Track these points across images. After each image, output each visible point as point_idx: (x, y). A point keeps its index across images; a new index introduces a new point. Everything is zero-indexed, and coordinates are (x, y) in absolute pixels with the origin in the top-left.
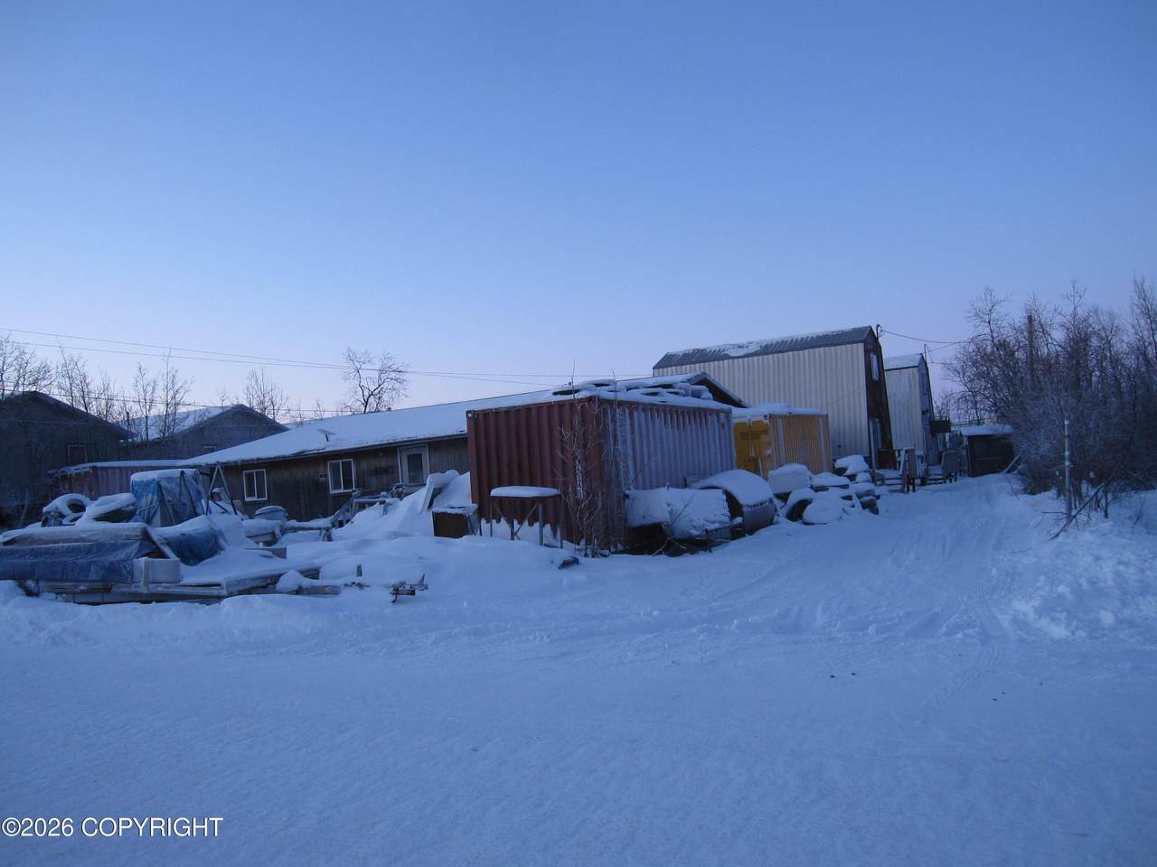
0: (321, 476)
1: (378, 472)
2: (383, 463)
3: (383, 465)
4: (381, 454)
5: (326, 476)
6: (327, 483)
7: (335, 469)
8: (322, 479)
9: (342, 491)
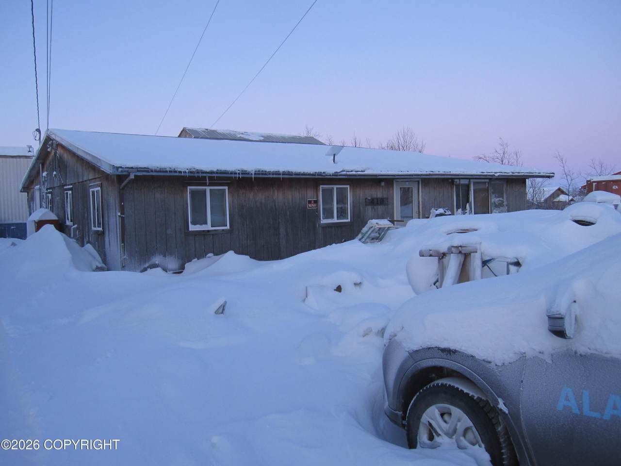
0: (310, 202)
1: (374, 202)
2: (378, 193)
3: (379, 195)
4: (383, 184)
5: (316, 202)
6: (317, 210)
7: (328, 194)
8: (312, 206)
9: (335, 220)
